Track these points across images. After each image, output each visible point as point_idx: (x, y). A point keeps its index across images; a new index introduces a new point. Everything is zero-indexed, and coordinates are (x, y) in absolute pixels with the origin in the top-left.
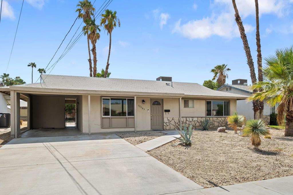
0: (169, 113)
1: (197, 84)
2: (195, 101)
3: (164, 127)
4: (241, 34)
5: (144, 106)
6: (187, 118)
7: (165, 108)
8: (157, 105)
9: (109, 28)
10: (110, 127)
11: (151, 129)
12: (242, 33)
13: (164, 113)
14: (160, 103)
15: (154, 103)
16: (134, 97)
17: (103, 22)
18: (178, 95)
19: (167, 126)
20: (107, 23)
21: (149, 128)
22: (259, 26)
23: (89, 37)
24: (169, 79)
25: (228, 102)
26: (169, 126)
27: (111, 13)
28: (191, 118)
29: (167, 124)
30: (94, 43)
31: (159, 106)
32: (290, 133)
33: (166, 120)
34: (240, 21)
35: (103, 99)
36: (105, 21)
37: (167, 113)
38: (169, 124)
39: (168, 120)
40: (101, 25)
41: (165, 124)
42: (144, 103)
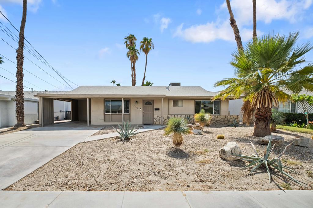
0: (159, 111)
1: (200, 87)
2: (184, 101)
3: (154, 122)
4: (235, 37)
5: (137, 106)
6: (175, 116)
7: (156, 107)
8: (149, 104)
9: (146, 51)
10: (111, 121)
11: (143, 123)
12: (236, 35)
13: (155, 111)
14: (151, 103)
15: (146, 103)
16: (121, 99)
17: (142, 47)
18: (159, 96)
19: (157, 121)
20: (144, 47)
21: (141, 122)
22: (256, 25)
23: (131, 59)
24: (178, 84)
25: (219, 102)
26: (159, 122)
27: (148, 40)
28: (179, 116)
29: (157, 120)
30: (134, 63)
31: (151, 105)
32: (258, 133)
33: (155, 117)
34: (235, 24)
35: (106, 101)
36: (143, 46)
37: (157, 111)
38: (158, 120)
39: (158, 117)
40: (140, 49)
41: (155, 120)
42: (137, 103)
